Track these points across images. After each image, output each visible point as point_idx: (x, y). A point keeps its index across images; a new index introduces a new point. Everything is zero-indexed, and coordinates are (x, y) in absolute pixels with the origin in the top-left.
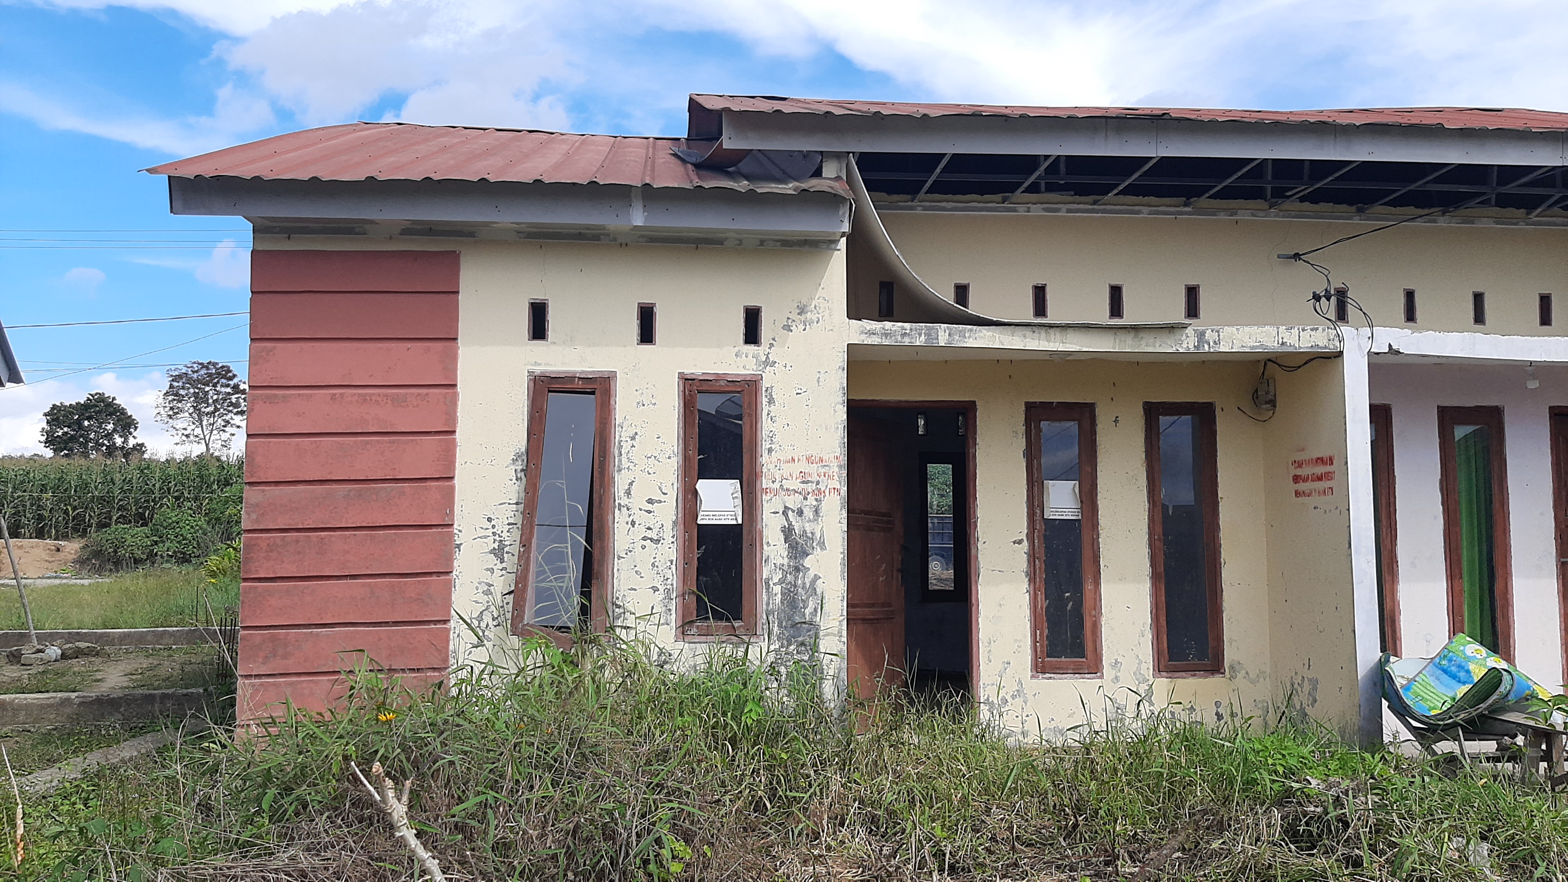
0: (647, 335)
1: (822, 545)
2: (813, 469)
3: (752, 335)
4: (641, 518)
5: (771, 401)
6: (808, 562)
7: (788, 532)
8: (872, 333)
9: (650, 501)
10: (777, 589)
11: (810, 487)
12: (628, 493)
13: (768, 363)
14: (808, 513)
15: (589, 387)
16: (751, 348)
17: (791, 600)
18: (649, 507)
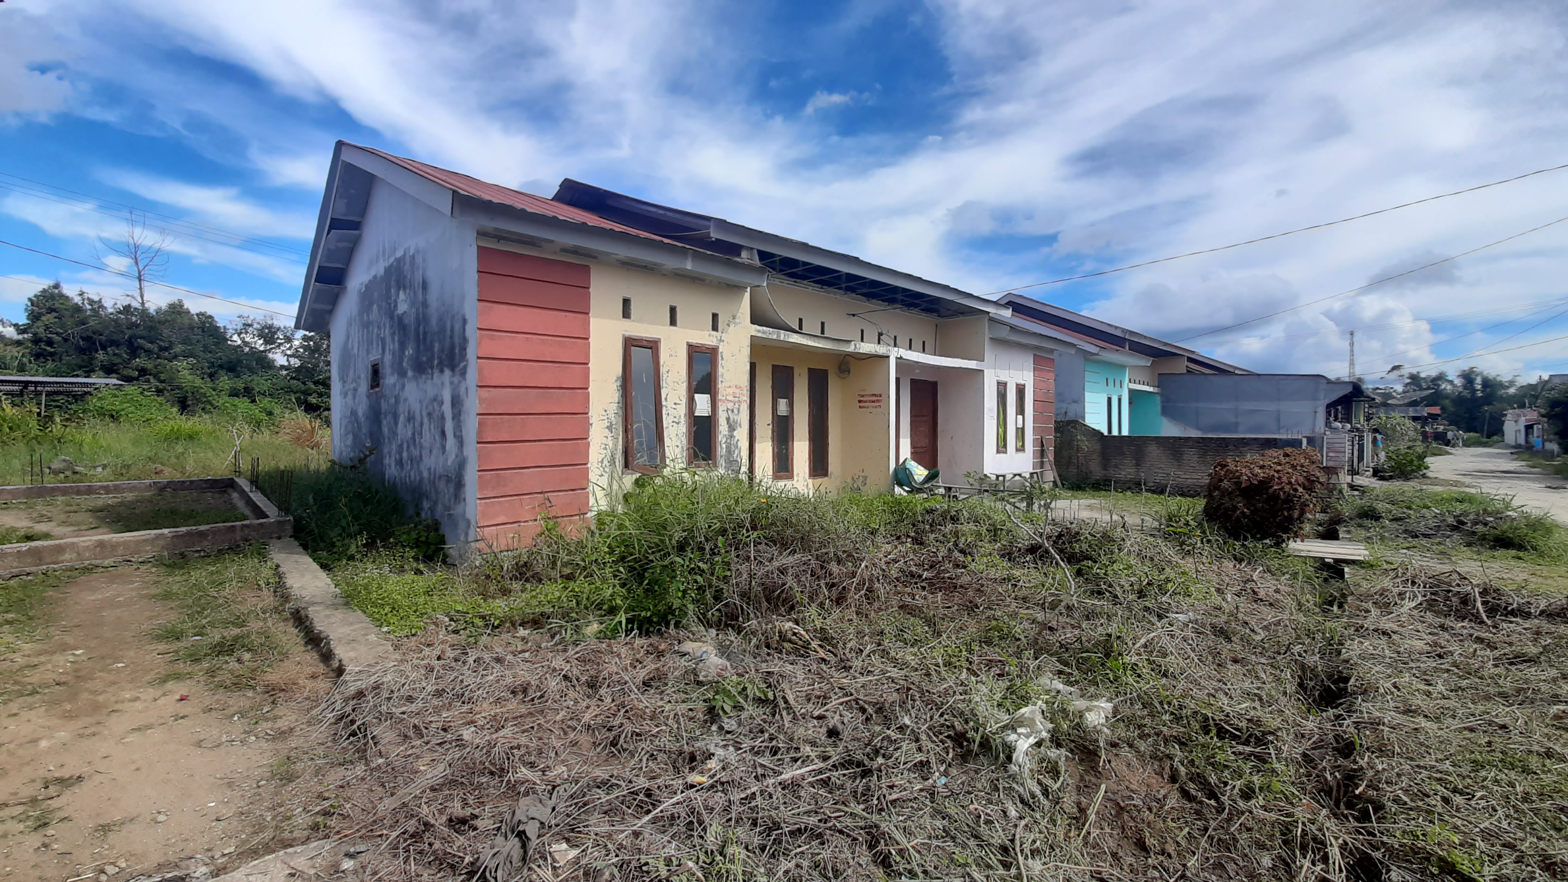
0: (673, 322)
1: (740, 426)
2: (737, 391)
3: (715, 328)
4: (671, 411)
5: (722, 359)
6: (735, 433)
7: (728, 419)
8: (759, 331)
9: (675, 404)
10: (724, 446)
11: (737, 399)
12: (666, 399)
13: (721, 341)
14: (736, 411)
15: (649, 345)
16: (714, 333)
17: (729, 452)
18: (674, 406)
